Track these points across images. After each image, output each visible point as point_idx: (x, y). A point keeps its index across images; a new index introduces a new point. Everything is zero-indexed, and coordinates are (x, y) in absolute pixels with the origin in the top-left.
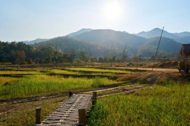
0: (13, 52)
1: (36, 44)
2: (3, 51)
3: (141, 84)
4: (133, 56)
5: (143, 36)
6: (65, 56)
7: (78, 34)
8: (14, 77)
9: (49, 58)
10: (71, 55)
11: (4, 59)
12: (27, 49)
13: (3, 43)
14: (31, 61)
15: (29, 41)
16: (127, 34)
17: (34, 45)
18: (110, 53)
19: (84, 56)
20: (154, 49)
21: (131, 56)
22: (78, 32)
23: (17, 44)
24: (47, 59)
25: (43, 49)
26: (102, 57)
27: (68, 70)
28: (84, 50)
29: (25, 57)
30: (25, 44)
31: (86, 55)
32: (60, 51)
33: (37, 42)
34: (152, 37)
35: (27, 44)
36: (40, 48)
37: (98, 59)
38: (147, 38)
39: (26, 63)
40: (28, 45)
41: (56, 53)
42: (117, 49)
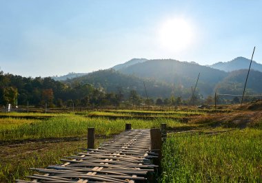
0: (37, 91)
1: (68, 80)
2: (24, 90)
3: (225, 127)
4: (207, 98)
5: (221, 68)
6: (108, 96)
7: (127, 66)
8: (40, 119)
9: (87, 98)
10: (116, 96)
11: (24, 101)
12: (55, 86)
13: (25, 78)
14: (61, 103)
15: (59, 76)
16: (198, 65)
17: (65, 82)
18: (173, 92)
19: (134, 97)
20: (237, 87)
21: (203, 97)
22: (126, 63)
23: (42, 80)
24: (83, 101)
25: (78, 87)
26: (161, 98)
27: (114, 112)
28: (135, 88)
29: (53, 97)
30: (53, 81)
31: (139, 96)
32: (101, 91)
33: (70, 78)
34: (235, 69)
35: (56, 80)
36: (73, 85)
37: (155, 101)
38: (226, 71)
39: (54, 105)
40: (57, 82)
41: (96, 92)
42: (182, 87)
